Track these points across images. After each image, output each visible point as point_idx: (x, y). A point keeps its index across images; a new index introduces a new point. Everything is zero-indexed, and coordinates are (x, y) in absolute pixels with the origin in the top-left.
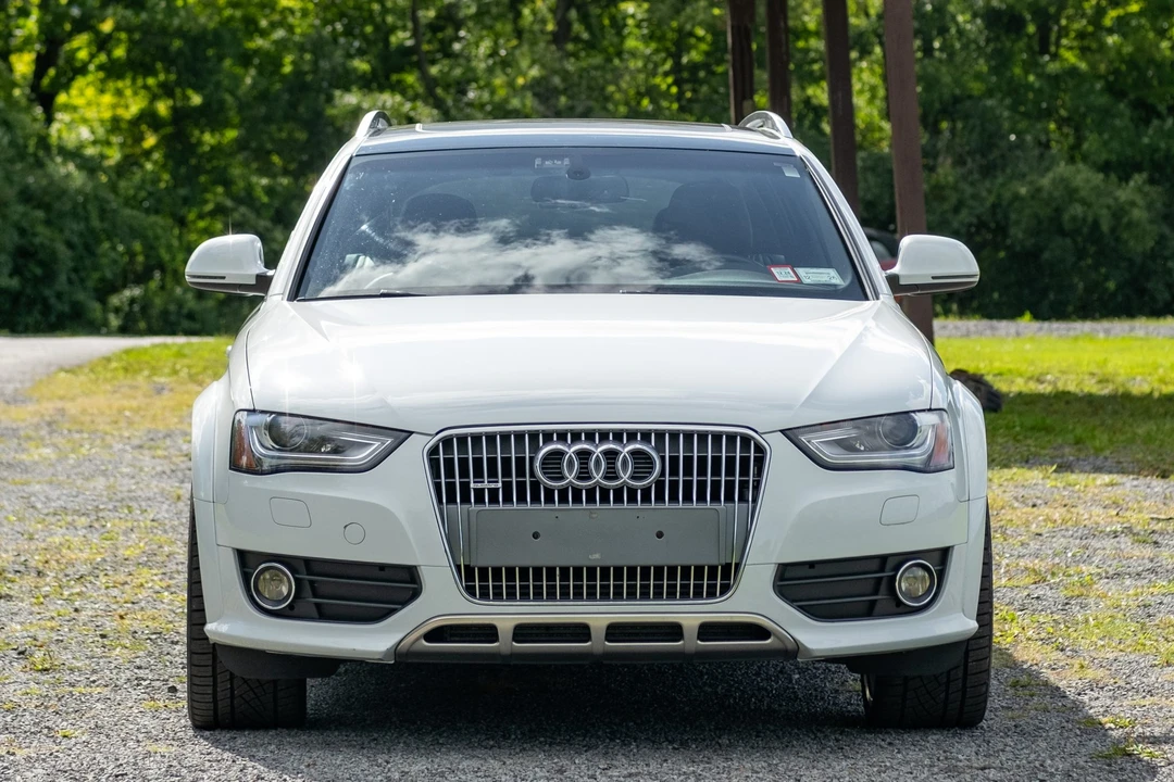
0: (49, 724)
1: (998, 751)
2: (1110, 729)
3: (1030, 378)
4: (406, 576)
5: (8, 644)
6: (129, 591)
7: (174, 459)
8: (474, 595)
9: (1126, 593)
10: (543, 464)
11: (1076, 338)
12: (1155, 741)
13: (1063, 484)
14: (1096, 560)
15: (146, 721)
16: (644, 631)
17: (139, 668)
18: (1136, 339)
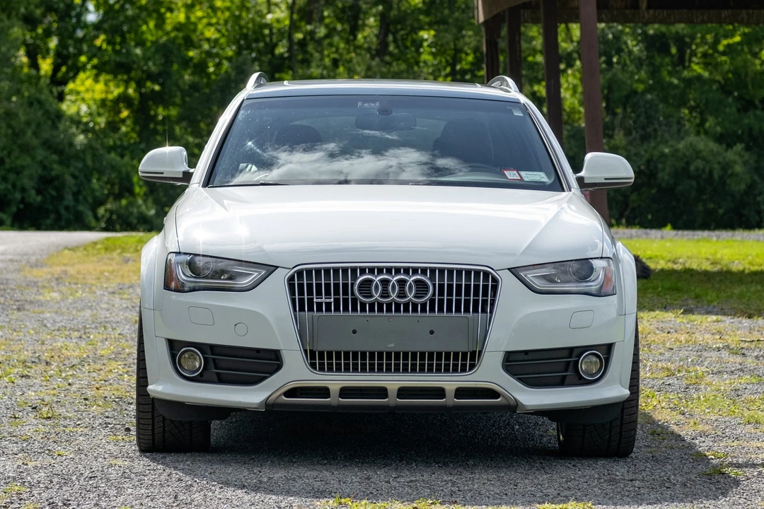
0: (50, 448)
1: (641, 471)
2: (712, 459)
3: (669, 261)
4: (273, 356)
5: (26, 403)
6: (103, 374)
7: (134, 300)
8: (315, 369)
9: (725, 383)
10: (359, 287)
11: (698, 241)
12: (739, 466)
13: (688, 320)
14: (706, 363)
15: (111, 447)
16: (421, 393)
17: (107, 417)
18: (735, 241)
